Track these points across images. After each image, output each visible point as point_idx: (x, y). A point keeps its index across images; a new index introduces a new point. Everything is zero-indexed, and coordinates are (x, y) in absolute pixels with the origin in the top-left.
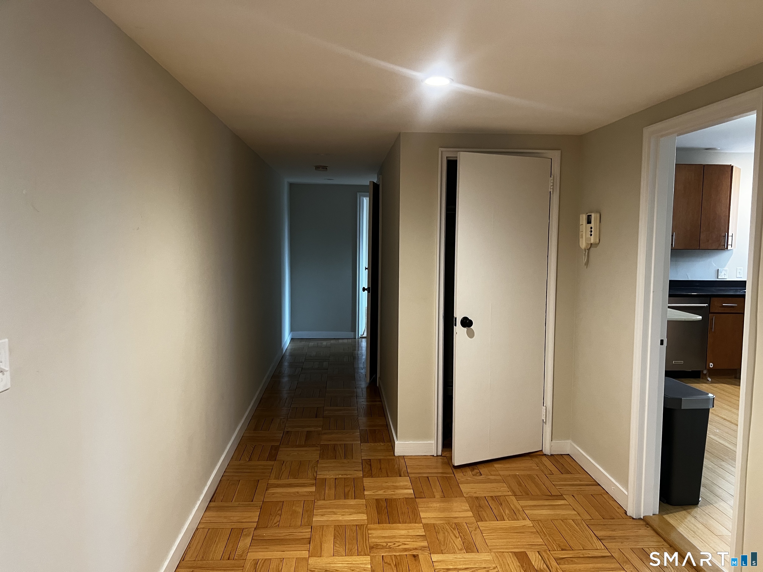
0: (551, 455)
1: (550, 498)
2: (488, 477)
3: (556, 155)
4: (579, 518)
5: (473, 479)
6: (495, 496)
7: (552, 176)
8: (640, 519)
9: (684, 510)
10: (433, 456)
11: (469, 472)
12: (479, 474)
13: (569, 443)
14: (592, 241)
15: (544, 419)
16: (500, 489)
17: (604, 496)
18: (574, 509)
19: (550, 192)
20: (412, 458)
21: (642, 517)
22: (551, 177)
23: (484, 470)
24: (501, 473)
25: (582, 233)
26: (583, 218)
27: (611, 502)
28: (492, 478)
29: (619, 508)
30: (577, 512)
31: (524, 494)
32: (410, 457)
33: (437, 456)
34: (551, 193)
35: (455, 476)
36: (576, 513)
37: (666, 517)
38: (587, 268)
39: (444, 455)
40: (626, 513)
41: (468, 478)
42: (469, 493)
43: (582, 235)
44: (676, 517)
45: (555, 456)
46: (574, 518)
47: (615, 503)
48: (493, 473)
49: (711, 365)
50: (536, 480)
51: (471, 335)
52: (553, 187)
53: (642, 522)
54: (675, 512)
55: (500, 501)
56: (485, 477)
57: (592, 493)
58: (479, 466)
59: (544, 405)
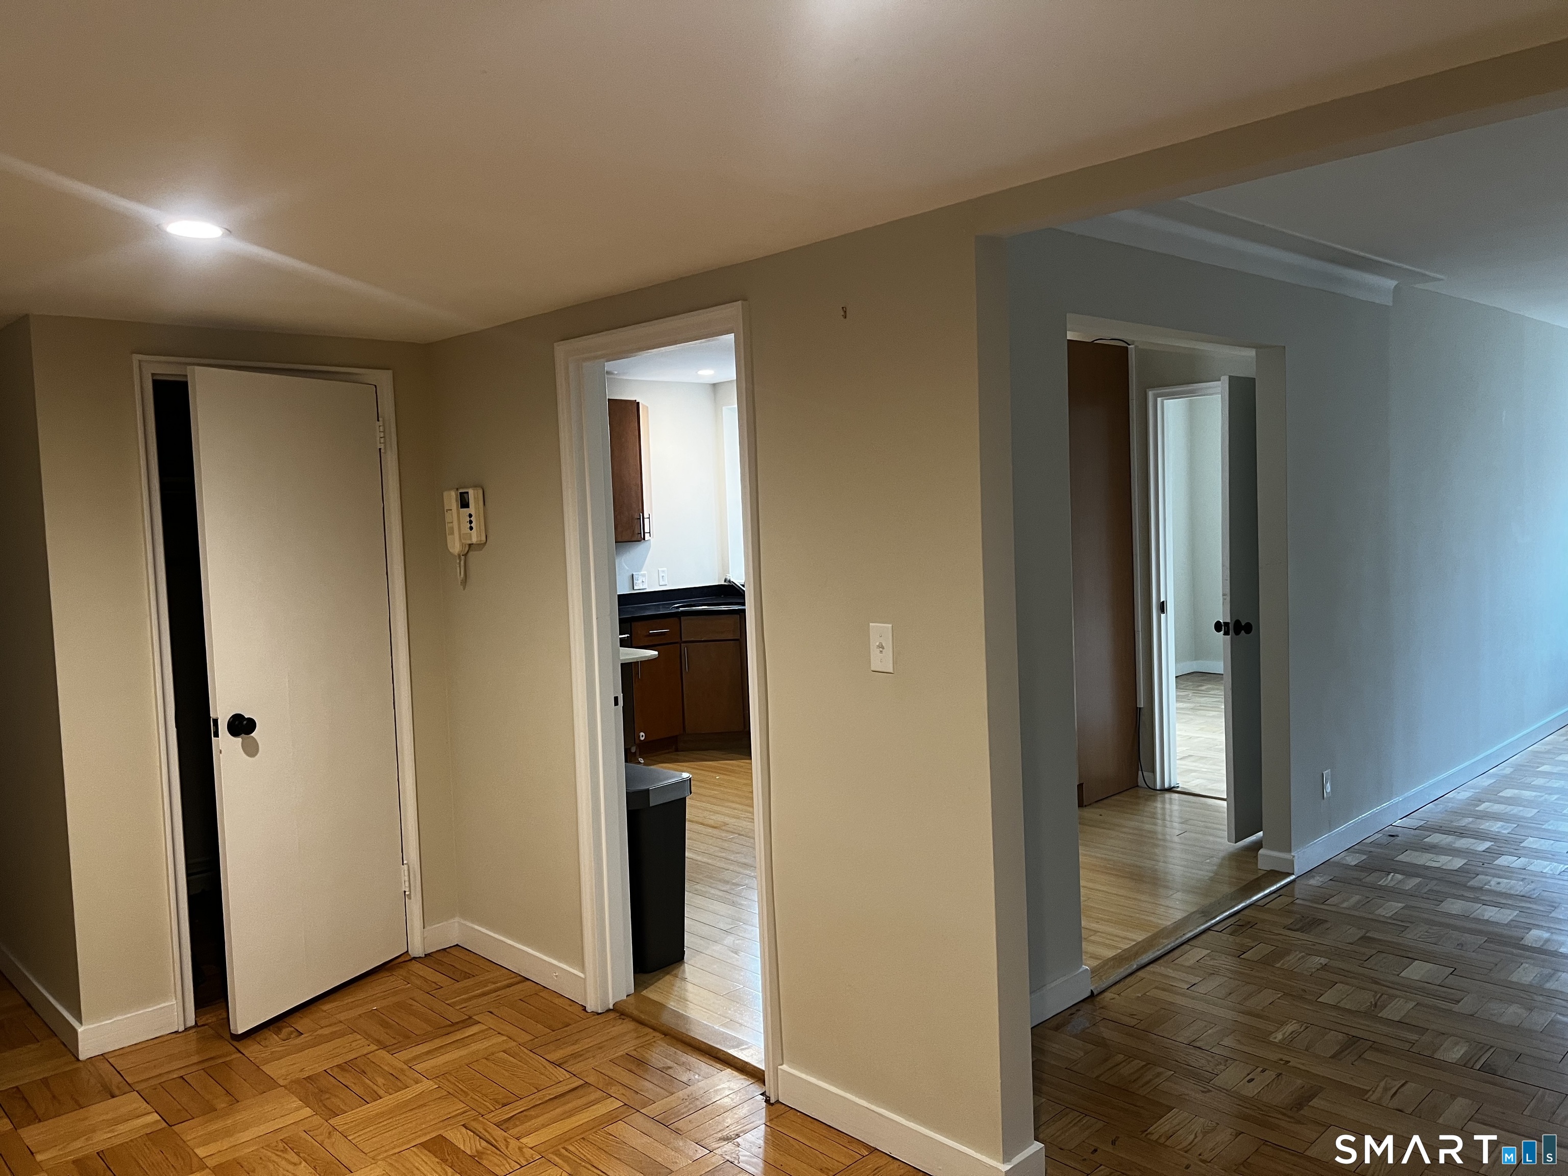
0: (425, 955)
1: (451, 1029)
2: (316, 1034)
3: (383, 379)
4: (514, 1044)
5: (284, 1048)
6: (345, 1063)
7: (380, 419)
8: (609, 1010)
9: (668, 973)
10: (176, 1032)
11: (273, 1039)
12: (295, 1034)
13: (456, 925)
14: (474, 540)
15: (407, 890)
16: (351, 1045)
17: (541, 994)
18: (499, 1033)
19: (380, 449)
20: (122, 1052)
21: (611, 1007)
22: (378, 420)
23: (303, 1023)
24: (342, 1017)
25: (450, 525)
26: (451, 499)
27: (556, 1001)
28: (327, 1033)
29: (571, 1006)
30: (507, 1036)
31: (401, 1039)
32: (121, 1052)
33: (186, 1030)
34: (382, 451)
35: (243, 1054)
36: (505, 1038)
37: (644, 993)
38: (464, 589)
39: (202, 1024)
40: (584, 1008)
41: (274, 1050)
42: (287, 1075)
43: (452, 529)
44: (659, 988)
45: (434, 955)
46: (505, 1046)
47: (561, 1000)
48: (323, 1023)
49: (642, 736)
50: (414, 1007)
51: (251, 750)
52: (385, 440)
53: (612, 1015)
54: (656, 982)
55: (358, 1067)
56: (311, 1035)
57: (519, 998)
58: (288, 1020)
59: (405, 862)
